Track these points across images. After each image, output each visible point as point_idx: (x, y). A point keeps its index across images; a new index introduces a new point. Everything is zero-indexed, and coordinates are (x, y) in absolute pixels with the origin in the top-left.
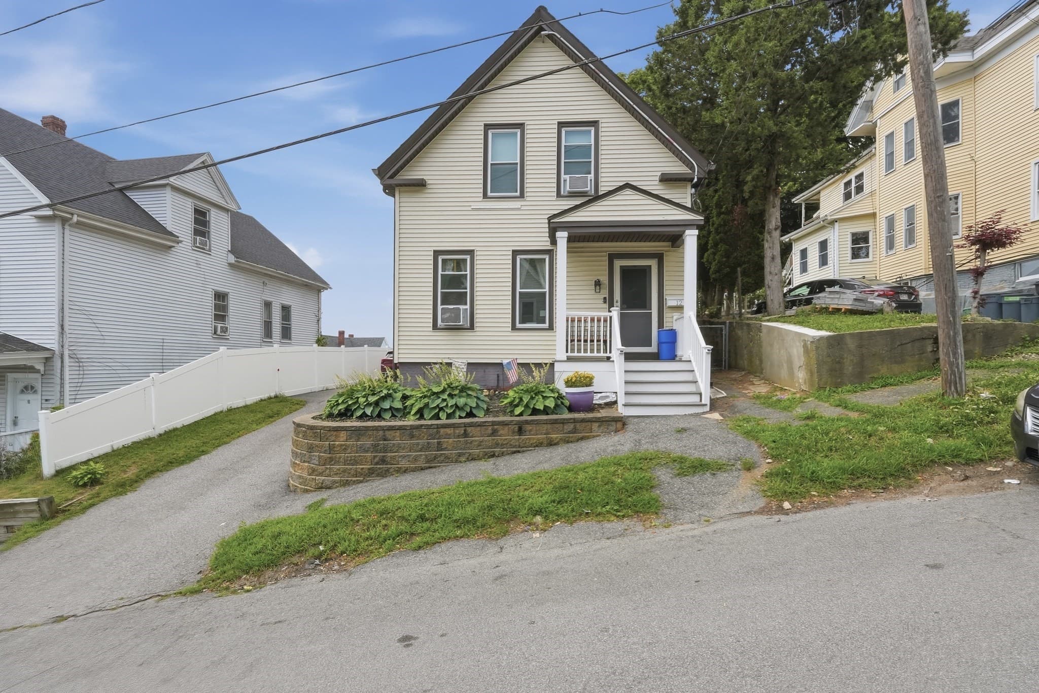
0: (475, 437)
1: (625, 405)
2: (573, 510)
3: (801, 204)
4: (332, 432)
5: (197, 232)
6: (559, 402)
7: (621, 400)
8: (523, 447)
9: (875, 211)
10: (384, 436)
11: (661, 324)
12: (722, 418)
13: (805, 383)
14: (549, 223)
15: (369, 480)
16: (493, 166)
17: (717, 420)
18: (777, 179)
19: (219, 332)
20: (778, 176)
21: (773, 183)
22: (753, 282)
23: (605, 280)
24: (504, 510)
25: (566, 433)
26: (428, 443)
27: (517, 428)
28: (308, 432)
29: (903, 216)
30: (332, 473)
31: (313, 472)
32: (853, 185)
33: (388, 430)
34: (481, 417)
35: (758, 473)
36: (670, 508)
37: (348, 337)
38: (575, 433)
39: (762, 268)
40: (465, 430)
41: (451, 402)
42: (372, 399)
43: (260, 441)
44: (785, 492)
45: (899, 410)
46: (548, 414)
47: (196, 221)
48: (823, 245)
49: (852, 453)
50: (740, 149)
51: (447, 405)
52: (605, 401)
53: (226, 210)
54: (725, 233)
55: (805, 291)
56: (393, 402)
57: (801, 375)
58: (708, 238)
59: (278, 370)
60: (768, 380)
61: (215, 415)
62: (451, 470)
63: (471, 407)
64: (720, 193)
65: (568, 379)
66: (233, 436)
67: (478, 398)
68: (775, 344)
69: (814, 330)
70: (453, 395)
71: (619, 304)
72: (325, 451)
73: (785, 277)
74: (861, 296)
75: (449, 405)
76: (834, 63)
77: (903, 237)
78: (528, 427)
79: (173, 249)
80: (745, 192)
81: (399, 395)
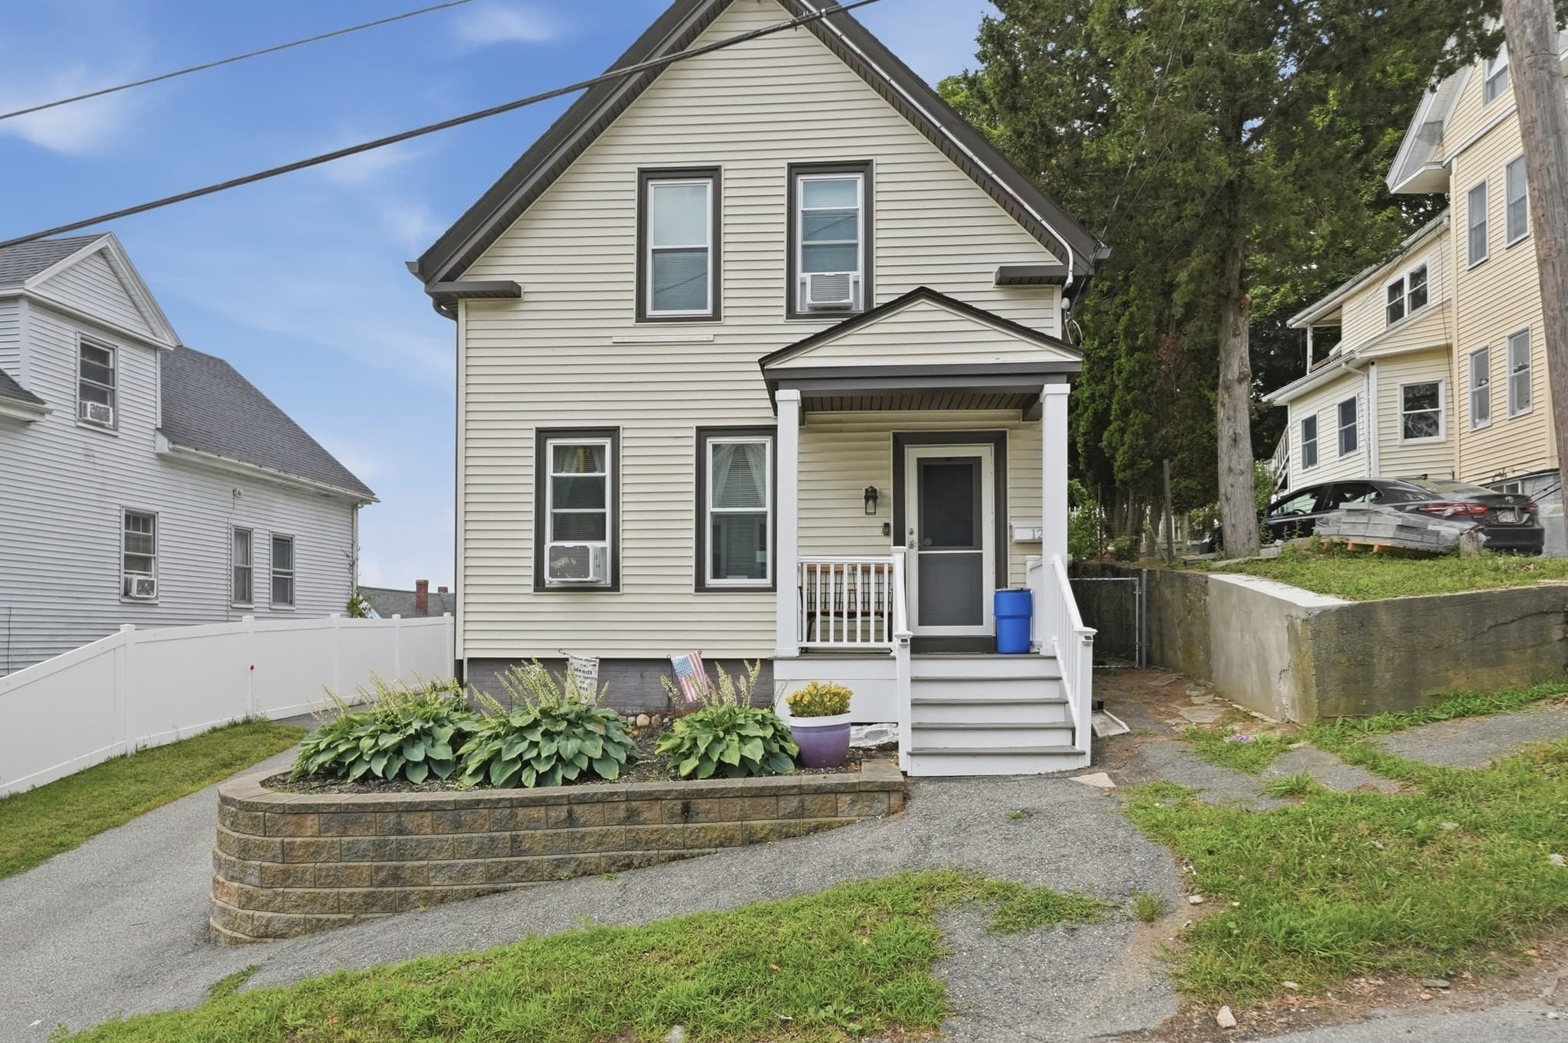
0: (590, 825)
1: (911, 755)
2: (755, 1013)
3: (1305, 331)
4: (289, 818)
5: (86, 392)
6: (776, 748)
7: (907, 742)
8: (692, 848)
9: (1449, 341)
10: (399, 823)
11: (1001, 579)
12: (1112, 785)
13: (1293, 707)
14: (763, 370)
15: (364, 920)
16: (657, 255)
17: (1102, 789)
18: (1241, 278)
19: (134, 592)
20: (1244, 272)
21: (1234, 286)
22: (1199, 487)
23: (886, 486)
24: (608, 1009)
25: (785, 817)
26: (492, 840)
27: (679, 807)
28: (241, 815)
29: (1506, 351)
30: (288, 904)
31: (247, 901)
32: (1407, 289)
33: (408, 811)
34: (613, 782)
35: (1170, 928)
36: (965, 1015)
37: (436, 592)
38: (801, 816)
39: (1213, 458)
40: (570, 813)
41: (548, 749)
42: (388, 741)
43: (188, 818)
44: (1225, 981)
45: (1489, 779)
46: (750, 774)
47: (85, 370)
48: (1348, 410)
49: (1379, 885)
50: (1163, 217)
51: (539, 755)
52: (878, 742)
53: (153, 348)
54: (1144, 390)
55: (1306, 504)
56: (433, 746)
57: (1285, 690)
58: (1110, 399)
59: (252, 668)
60: (1218, 694)
61: (107, 763)
62: (532, 900)
63: (591, 759)
64: (1133, 309)
65: (795, 697)
66: (136, 809)
67: (607, 739)
68: (1234, 618)
69: (1311, 594)
70: (554, 733)
71: (915, 538)
72: (274, 856)
73: (1275, 472)
74: (1414, 519)
75: (543, 755)
76: (1351, 33)
77: (1507, 393)
78: (703, 805)
79: (32, 427)
80: (1176, 304)
81: (448, 731)
